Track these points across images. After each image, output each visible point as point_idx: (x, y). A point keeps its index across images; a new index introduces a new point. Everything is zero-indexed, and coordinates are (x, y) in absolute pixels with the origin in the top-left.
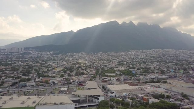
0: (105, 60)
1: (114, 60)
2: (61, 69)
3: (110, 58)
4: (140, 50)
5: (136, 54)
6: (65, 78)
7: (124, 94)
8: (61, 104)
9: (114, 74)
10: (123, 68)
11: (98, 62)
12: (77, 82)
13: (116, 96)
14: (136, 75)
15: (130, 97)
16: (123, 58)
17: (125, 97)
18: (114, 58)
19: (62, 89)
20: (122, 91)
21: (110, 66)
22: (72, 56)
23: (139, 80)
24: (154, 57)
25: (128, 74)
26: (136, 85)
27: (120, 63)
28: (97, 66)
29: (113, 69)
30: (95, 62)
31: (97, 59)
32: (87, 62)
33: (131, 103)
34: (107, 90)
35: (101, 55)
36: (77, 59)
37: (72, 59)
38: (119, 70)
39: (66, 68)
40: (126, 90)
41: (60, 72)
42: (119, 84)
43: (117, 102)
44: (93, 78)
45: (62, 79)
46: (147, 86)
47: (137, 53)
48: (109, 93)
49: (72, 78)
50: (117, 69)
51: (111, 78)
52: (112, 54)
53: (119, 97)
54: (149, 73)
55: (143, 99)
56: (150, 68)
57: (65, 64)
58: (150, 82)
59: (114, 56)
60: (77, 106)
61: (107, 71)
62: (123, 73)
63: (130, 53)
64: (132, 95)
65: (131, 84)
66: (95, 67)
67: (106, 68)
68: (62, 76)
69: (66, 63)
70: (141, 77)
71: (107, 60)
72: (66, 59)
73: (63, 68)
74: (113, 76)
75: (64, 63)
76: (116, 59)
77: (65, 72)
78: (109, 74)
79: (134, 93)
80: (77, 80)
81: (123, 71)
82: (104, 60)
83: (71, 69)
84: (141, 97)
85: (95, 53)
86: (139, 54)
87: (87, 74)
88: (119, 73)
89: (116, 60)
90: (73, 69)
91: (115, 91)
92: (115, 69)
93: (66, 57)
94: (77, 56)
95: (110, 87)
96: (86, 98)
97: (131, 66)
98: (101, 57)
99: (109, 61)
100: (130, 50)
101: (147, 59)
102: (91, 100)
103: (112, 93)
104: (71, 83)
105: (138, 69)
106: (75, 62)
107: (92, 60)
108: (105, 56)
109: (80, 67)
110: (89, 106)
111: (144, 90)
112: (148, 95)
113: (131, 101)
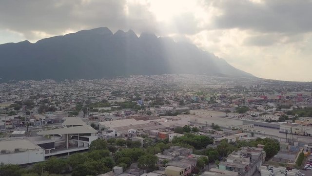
0: (91, 91)
1: (107, 89)
2: (9, 105)
3: (98, 87)
4: (146, 76)
5: (139, 82)
6: (19, 117)
7: (129, 130)
8: (17, 151)
9: (109, 108)
10: (122, 100)
11: (79, 94)
12: (44, 123)
13: (116, 135)
14: (143, 107)
15: (140, 134)
16: (121, 87)
17: (132, 135)
18: (105, 87)
19: (15, 132)
20: (127, 128)
21: (100, 98)
22: (29, 86)
23: (149, 113)
24: (166, 85)
25: (131, 107)
26: (145, 119)
27: (117, 94)
28: (77, 99)
29: (106, 101)
30: (73, 94)
31: (76, 89)
32: (57, 94)
33: (142, 142)
34: (100, 129)
35: (83, 83)
36: (38, 90)
37: (29, 90)
38: (116, 103)
39: (20, 103)
40: (131, 126)
41: (7, 108)
42: (119, 119)
43: (121, 143)
44: (74, 114)
45: (12, 117)
46: (162, 119)
47: (141, 80)
48: (104, 133)
49: (33, 116)
50: (114, 101)
51: (105, 113)
52: (101, 81)
53: (121, 136)
54: (162, 104)
55: (159, 135)
56: (163, 98)
57: (16, 98)
58: (165, 115)
59: (106, 85)
60: (49, 154)
61: (96, 105)
62: (123, 106)
63: (131, 79)
64: (142, 131)
65: (137, 119)
66: (73, 101)
67: (93, 101)
68: (11, 114)
69: (17, 96)
70: (152, 109)
71: (95, 90)
72: (17, 90)
73: (12, 103)
74: (108, 111)
75: (13, 96)
76: (110, 88)
77: (17, 109)
78: (100, 109)
79: (145, 129)
80: (43, 118)
81: (123, 103)
82: (89, 90)
83: (29, 105)
84: (156, 133)
85: (72, 81)
86: (144, 81)
87: (61, 110)
88: (116, 107)
89: (109, 90)
90: (33, 104)
91: (114, 128)
92: (110, 101)
93: (16, 88)
94: (38, 86)
95: (102, 124)
96: (64, 141)
97: (134, 97)
98: (82, 87)
99: (98, 92)
100: (131, 76)
101: (156, 88)
102: (74, 143)
103: (109, 132)
104: (31, 124)
105: (146, 100)
106: (36, 95)
107: (68, 91)
108: (90, 85)
109: (46, 101)
110: (71, 153)
111: (160, 124)
112: (167, 130)
113: (142, 139)
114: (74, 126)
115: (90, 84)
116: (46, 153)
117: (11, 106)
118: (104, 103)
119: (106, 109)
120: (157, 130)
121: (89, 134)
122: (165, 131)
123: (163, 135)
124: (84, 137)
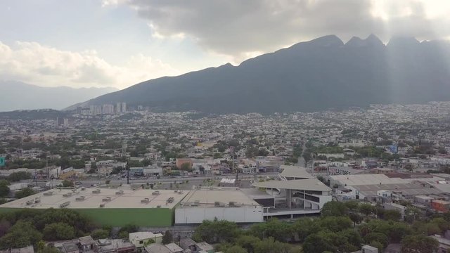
0: (312, 129)
1: (334, 127)
2: (212, 145)
3: (321, 123)
4: (398, 106)
5: (386, 115)
6: (226, 161)
7: (378, 192)
8: (232, 205)
9: (342, 156)
10: (360, 144)
11: (295, 132)
12: (255, 170)
13: (357, 197)
14: (397, 157)
15: (398, 199)
16: (356, 123)
17: (383, 200)
18: (332, 124)
19: (224, 180)
20: (373, 188)
21: (326, 140)
22: (232, 121)
23: (409, 167)
24: (436, 121)
25: (376, 155)
26: (404, 176)
27: (350, 134)
28: (293, 140)
29: (336, 145)
30: (286, 133)
31: (290, 126)
32: (266, 132)
33: (403, 212)
34: (332, 186)
35: (299, 118)
36: (242, 127)
37: (232, 127)
38: (351, 147)
39: (224, 143)
40: (381, 186)
41: (210, 149)
42: (360, 173)
43: (366, 210)
44: (292, 160)
45: (218, 161)
46: (435, 179)
47: (390, 113)
48: (338, 192)
49: (241, 161)
50: (348, 145)
51: (336, 163)
52: (326, 114)
53: (366, 200)
54: (432, 153)
55: (432, 204)
56: (432, 143)
57: (218, 137)
58: (441, 172)
59: (333, 120)
60: (268, 214)
61: (322, 149)
62: (363, 153)
63: (373, 111)
64: (401, 196)
65: (390, 175)
66: (289, 142)
67: (316, 144)
68: (217, 156)
69: (219, 134)
70: (413, 161)
71: (316, 128)
72: (218, 126)
73: (215, 142)
74: (340, 160)
75: (215, 134)
76: (339, 125)
77: (222, 150)
78: (328, 156)
79: (405, 192)
80: (254, 164)
81: (362, 148)
82: (309, 128)
83: (235, 145)
84: (427, 201)
85: (285, 114)
86: (394, 114)
87: (274, 155)
88: (352, 154)
89: (338, 127)
90: (238, 144)
91: (353, 186)
92: (341, 145)
93: (217, 123)
94: (242, 121)
95: (335, 178)
96: (285, 199)
97: (379, 139)
98: (298, 123)
99: (322, 130)
100: (371, 106)
101: (418, 126)
102: (298, 203)
103: (346, 191)
104: (240, 171)
105: (401, 145)
106: (240, 133)
107: (280, 129)
108: (310, 121)
109: (254, 142)
110: (295, 216)
111: (432, 187)
112: (447, 198)
113: (402, 207)
114: (296, 178)
115: (309, 119)
116: (265, 211)
117: (215, 147)
118: (333, 147)
119: (336, 156)
120: (427, 195)
121: (320, 193)
122: (444, 199)
123: (440, 205)
124: (313, 196)
